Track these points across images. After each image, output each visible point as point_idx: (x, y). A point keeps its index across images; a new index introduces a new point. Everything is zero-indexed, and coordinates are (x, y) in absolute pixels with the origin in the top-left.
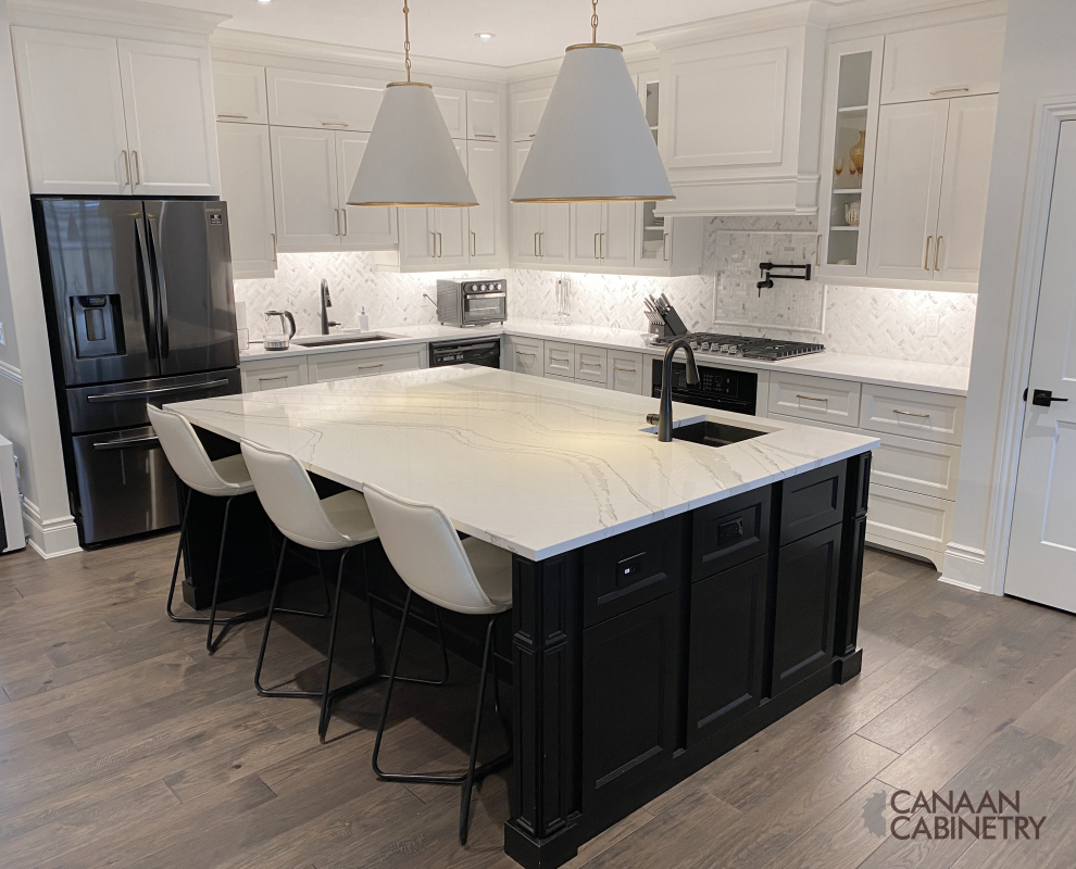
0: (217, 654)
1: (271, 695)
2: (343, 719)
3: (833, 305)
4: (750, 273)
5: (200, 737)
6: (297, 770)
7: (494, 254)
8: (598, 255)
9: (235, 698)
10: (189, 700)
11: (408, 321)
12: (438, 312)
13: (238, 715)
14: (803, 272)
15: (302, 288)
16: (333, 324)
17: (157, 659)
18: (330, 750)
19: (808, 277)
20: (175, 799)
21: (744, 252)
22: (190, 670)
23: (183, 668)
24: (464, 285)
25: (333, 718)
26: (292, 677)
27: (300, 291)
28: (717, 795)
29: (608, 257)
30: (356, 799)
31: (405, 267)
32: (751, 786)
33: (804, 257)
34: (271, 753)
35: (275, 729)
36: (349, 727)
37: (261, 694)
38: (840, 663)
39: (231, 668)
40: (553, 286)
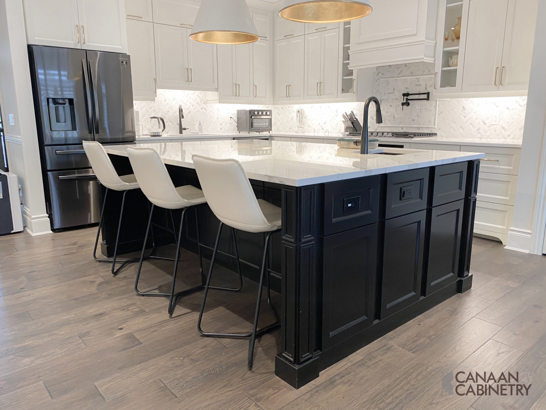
0: (117, 276)
1: (143, 295)
2: (182, 306)
3: (441, 113)
4: (397, 99)
5: (101, 314)
6: (155, 331)
7: (266, 97)
8: (319, 94)
9: (123, 296)
10: (98, 297)
11: (223, 130)
12: (237, 126)
13: (125, 304)
14: (425, 96)
15: (169, 110)
16: (185, 129)
17: (83, 279)
18: (174, 321)
19: (428, 99)
20: (83, 344)
21: (394, 89)
22: (101, 284)
23: (97, 283)
24: (250, 111)
25: (177, 306)
26: (156, 287)
27: (168, 111)
28: (399, 346)
29: (324, 94)
30: (188, 346)
31: (222, 100)
32: (419, 342)
33: (426, 89)
34: (141, 322)
35: (144, 311)
36: (185, 310)
37: (139, 295)
38: (461, 281)
39: (123, 283)
40: (295, 115)
